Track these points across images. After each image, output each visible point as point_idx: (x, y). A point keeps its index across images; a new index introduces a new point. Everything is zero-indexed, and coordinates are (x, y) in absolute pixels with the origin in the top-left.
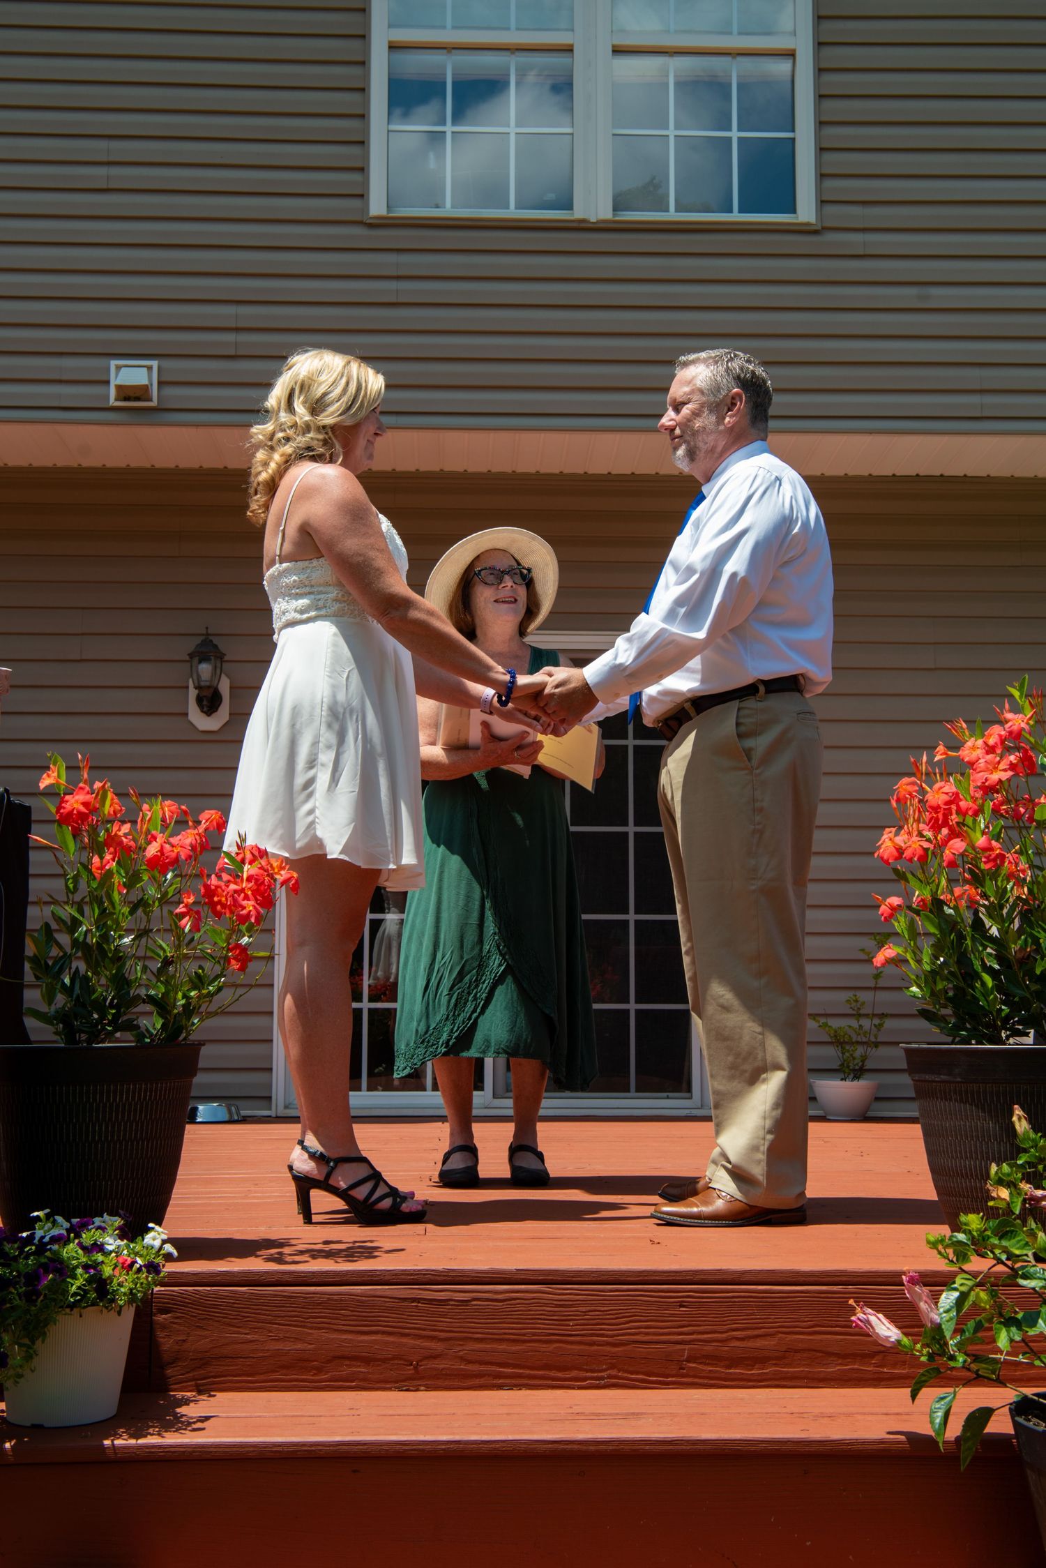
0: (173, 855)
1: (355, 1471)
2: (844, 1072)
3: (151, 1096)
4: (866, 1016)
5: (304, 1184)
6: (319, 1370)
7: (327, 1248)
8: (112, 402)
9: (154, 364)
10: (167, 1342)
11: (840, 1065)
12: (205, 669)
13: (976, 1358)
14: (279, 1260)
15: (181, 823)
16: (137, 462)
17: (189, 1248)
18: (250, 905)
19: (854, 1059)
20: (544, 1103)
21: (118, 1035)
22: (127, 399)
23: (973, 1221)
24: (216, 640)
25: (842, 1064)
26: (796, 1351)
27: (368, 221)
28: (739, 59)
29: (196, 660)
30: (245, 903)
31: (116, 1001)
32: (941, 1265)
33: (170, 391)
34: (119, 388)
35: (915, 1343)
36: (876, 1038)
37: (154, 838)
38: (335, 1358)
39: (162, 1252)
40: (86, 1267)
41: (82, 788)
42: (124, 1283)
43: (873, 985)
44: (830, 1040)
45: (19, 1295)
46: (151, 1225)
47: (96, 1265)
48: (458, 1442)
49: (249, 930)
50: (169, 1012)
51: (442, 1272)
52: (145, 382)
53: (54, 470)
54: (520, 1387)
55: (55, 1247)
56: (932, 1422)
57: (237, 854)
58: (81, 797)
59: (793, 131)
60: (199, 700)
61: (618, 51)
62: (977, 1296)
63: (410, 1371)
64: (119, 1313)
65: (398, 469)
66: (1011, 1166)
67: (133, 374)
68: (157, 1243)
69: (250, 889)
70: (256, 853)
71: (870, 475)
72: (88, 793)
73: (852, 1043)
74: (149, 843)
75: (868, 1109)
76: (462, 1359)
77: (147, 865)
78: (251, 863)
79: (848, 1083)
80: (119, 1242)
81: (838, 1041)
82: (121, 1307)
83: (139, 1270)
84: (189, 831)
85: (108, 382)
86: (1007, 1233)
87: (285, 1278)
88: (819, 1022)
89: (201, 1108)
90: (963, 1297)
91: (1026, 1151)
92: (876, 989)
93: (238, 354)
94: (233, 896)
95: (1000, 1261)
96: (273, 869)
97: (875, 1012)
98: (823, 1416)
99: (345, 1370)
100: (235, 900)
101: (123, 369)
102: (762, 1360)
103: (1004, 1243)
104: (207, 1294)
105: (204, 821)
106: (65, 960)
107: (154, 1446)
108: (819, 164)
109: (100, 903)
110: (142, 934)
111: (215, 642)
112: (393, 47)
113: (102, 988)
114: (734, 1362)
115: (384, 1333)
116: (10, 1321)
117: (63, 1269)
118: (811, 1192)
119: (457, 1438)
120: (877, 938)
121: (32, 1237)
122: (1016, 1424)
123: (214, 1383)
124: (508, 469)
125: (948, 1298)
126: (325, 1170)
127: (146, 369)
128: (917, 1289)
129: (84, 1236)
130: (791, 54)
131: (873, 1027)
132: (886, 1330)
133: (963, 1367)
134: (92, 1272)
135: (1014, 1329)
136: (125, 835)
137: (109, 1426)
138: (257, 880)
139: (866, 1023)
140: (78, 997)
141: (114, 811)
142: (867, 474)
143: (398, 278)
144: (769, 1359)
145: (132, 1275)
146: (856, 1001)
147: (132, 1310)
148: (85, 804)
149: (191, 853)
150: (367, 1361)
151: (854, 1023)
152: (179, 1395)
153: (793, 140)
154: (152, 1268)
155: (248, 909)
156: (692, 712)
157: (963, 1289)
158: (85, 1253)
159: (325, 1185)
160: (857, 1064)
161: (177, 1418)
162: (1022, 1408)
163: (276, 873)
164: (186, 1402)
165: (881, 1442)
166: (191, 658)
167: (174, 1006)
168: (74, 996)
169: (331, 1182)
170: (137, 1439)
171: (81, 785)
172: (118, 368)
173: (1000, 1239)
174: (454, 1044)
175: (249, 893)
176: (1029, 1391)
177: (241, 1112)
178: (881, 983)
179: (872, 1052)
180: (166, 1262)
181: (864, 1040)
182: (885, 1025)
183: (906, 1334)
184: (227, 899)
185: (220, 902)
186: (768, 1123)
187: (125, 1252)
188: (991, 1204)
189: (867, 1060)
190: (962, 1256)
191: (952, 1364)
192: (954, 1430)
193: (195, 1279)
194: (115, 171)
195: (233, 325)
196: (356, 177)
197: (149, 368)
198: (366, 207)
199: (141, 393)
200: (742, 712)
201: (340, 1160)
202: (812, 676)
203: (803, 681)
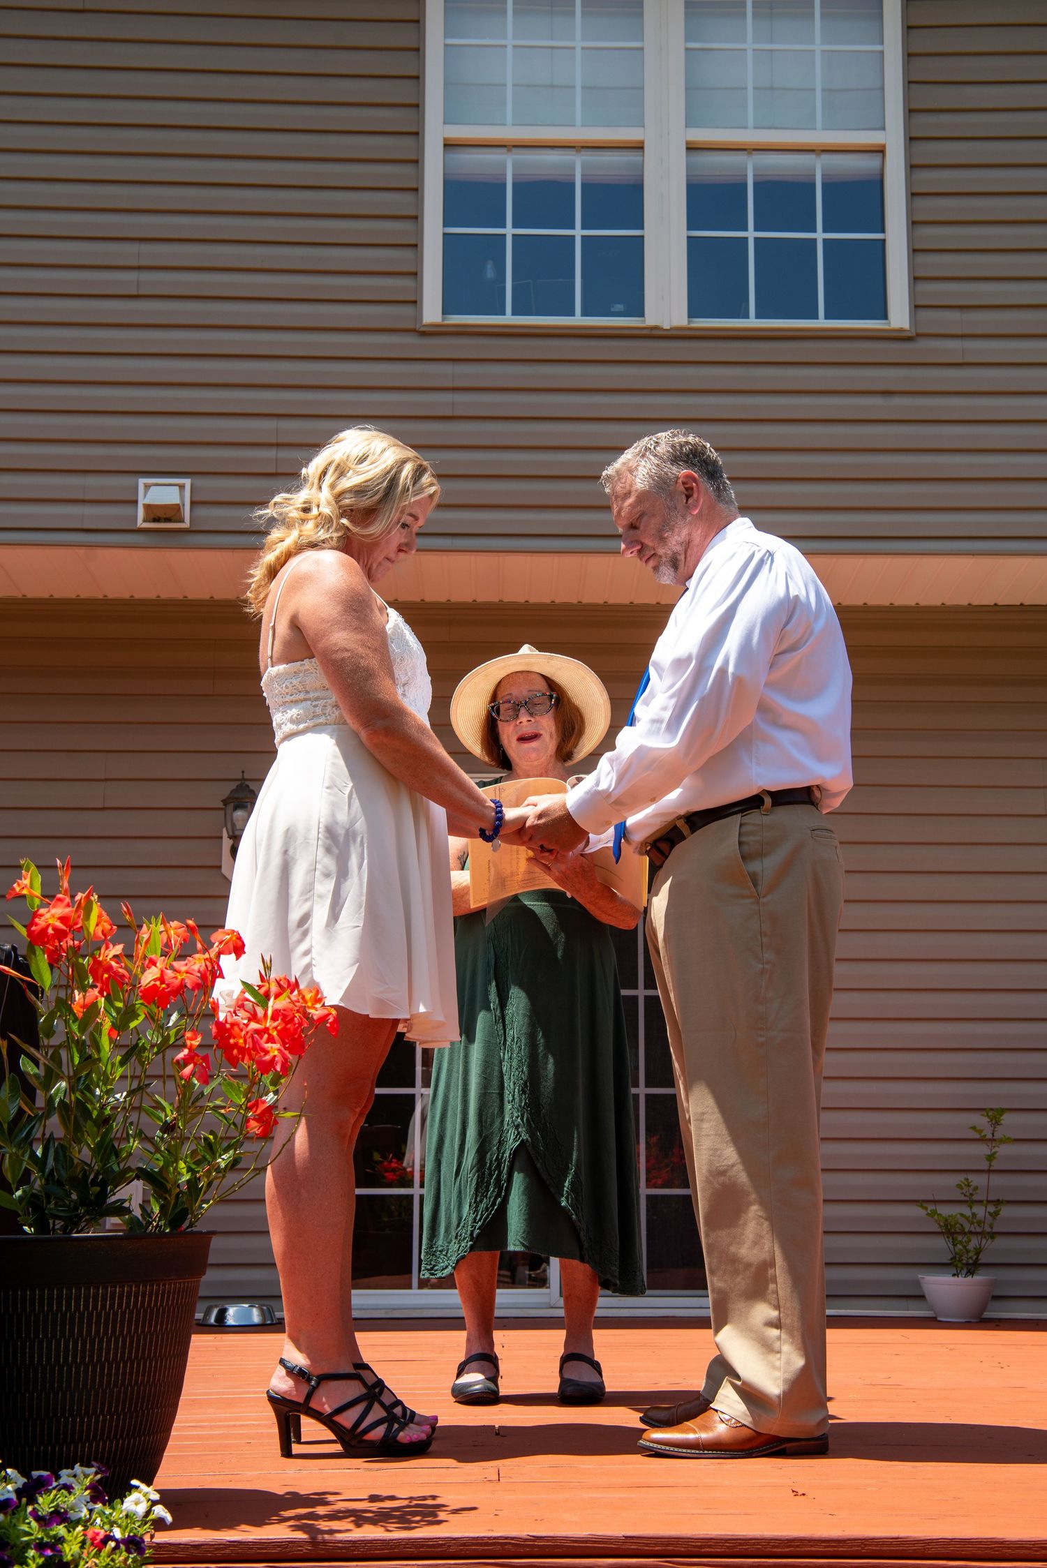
0: (177, 982)
2: (956, 1267)
3: (143, 1302)
4: (980, 1202)
8: (140, 523)
9: (187, 482)
11: (951, 1259)
12: (240, 817)
16: (168, 592)
18: (274, 1049)
19: (968, 1251)
20: (601, 1301)
21: (104, 1221)
24: (252, 785)
25: (954, 1258)
27: (422, 329)
28: (825, 157)
29: (231, 806)
30: (268, 1046)
31: (101, 1177)
33: (202, 512)
34: (148, 507)
36: (992, 1228)
37: (153, 963)
39: (151, 1517)
40: (41, 1546)
41: (60, 900)
43: (986, 1168)
44: (939, 1230)
46: (134, 1482)
47: (55, 1543)
49: (275, 1082)
50: (170, 1191)
51: (526, 1540)
52: (176, 500)
53: (77, 602)
57: (260, 987)
58: (59, 911)
59: (883, 231)
61: (692, 148)
65: (454, 600)
67: (163, 493)
68: (141, 1509)
69: (275, 1028)
70: (285, 985)
71: (969, 604)
72: (68, 905)
73: (963, 1233)
74: (146, 969)
75: (984, 1310)
77: (142, 998)
78: (277, 996)
79: (960, 1279)
80: (90, 1507)
81: (949, 1230)
83: (116, 1548)
84: (197, 956)
85: (136, 502)
88: (926, 1209)
89: (231, 1312)
92: (989, 1171)
93: (279, 471)
94: (252, 1037)
96: (305, 1001)
97: (989, 1199)
100: (255, 1042)
101: (152, 488)
105: (217, 944)
108: (913, 266)
109: (83, 1049)
110: (137, 1090)
111: (251, 787)
112: (449, 145)
113: (84, 1159)
117: (7, 1551)
120: (990, 1114)
124: (573, 599)
126: (305, 1389)
127: (177, 488)
129: (40, 1500)
130: (880, 151)
131: (987, 1213)
134: (49, 1553)
136: (116, 961)
138: (285, 1016)
139: (979, 1211)
140: (52, 1171)
141: (103, 932)
142: (966, 604)
143: (454, 389)
145: (105, 1556)
146: (969, 1186)
148: (63, 919)
149: (200, 981)
151: (966, 1211)
153: (884, 241)
154: (135, 1542)
155: (272, 1054)
156: (685, 830)
158: (40, 1526)
160: (971, 1258)
163: (309, 1007)
166: (225, 805)
167: (176, 1183)
168: (47, 1170)
169: (314, 1404)
171: (60, 896)
172: (147, 487)
174: (479, 1235)
175: (275, 1033)
177: (276, 1313)
178: (995, 1166)
179: (987, 1244)
180: (155, 1531)
181: (979, 1230)
182: (1001, 1213)
184: (245, 1042)
185: (236, 1045)
187: (98, 1520)
189: (982, 1253)
193: (196, 1553)
194: (146, 276)
195: (274, 440)
196: (408, 282)
197: (182, 487)
198: (419, 314)
199: (172, 514)
200: (744, 829)
201: (324, 1378)
202: (828, 786)
203: (817, 794)
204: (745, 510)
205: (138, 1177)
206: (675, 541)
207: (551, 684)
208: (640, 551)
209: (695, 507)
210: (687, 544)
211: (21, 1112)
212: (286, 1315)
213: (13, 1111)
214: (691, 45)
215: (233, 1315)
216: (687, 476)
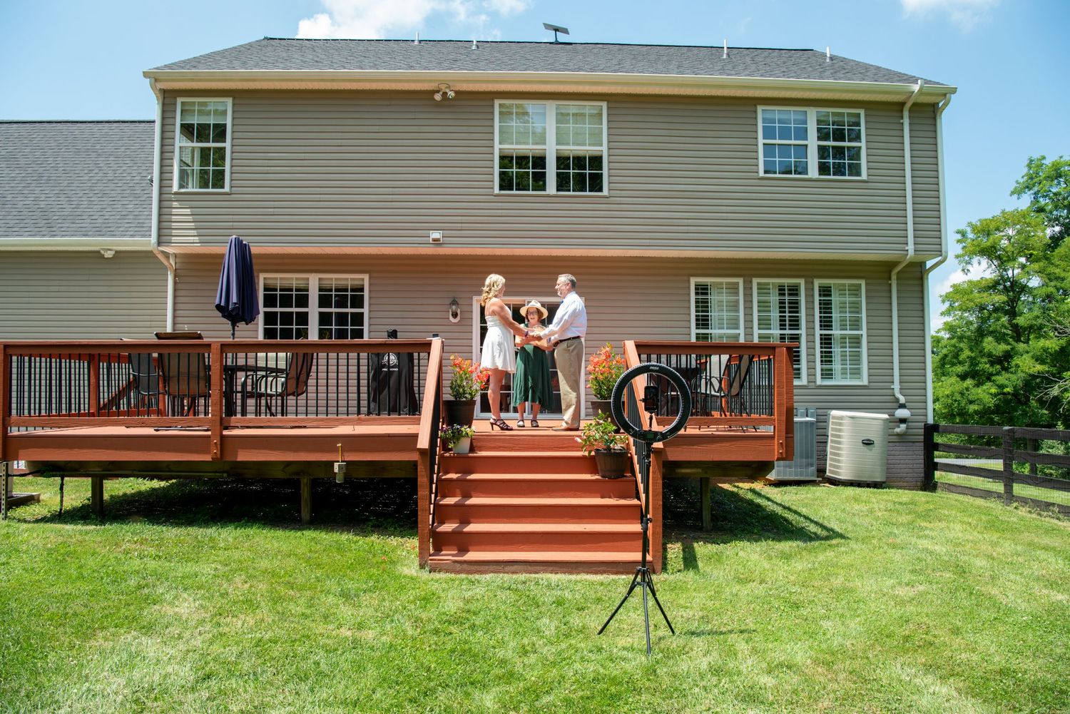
5: (492, 424)
6: (497, 449)
8: (431, 242)
12: (454, 307)
17: (475, 432)
22: (435, 241)
24: (456, 300)
27: (494, 195)
28: (589, 152)
29: (452, 305)
31: (463, 393)
33: (444, 239)
34: (432, 238)
40: (464, 431)
42: (468, 434)
52: (439, 237)
54: (527, 451)
55: (461, 429)
60: (452, 315)
61: (557, 150)
63: (511, 449)
64: (469, 438)
67: (436, 235)
68: (472, 430)
85: (430, 237)
87: (491, 436)
93: (462, 229)
99: (501, 449)
104: (480, 437)
106: (456, 387)
107: (474, 455)
108: (609, 180)
112: (500, 149)
115: (507, 443)
123: (484, 448)
126: (495, 421)
130: (602, 151)
132: (579, 440)
137: (468, 453)
143: (502, 209)
150: (505, 448)
152: (477, 449)
153: (602, 173)
154: (472, 433)
159: (495, 424)
161: (477, 452)
170: (471, 454)
172: (432, 233)
183: (582, 441)
186: (572, 414)
187: (468, 430)
195: (460, 221)
196: (491, 183)
197: (440, 233)
198: (494, 192)
199: (438, 240)
200: (568, 343)
201: (498, 420)
202: (581, 337)
214: (558, 125)
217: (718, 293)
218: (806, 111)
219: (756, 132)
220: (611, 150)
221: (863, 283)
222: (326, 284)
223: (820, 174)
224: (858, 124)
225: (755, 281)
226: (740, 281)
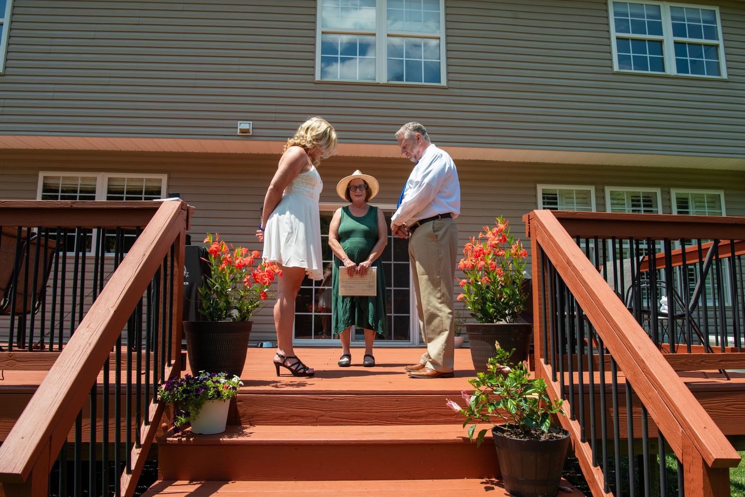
0: (244, 264)
1: (296, 449)
3: (236, 337)
5: (278, 365)
6: (287, 419)
7: (291, 383)
8: (238, 134)
9: (251, 122)
10: (241, 410)
13: (483, 415)
14: (276, 386)
15: (246, 256)
17: (247, 383)
18: (267, 279)
21: (227, 318)
22: (243, 133)
23: (481, 375)
26: (432, 414)
27: (315, 82)
28: (424, 39)
30: (265, 278)
31: (226, 308)
32: (472, 388)
33: (255, 131)
34: (240, 129)
35: (465, 411)
37: (238, 259)
38: (292, 416)
39: (238, 384)
40: (214, 388)
42: (225, 393)
43: (463, 309)
45: (194, 395)
46: (234, 375)
47: (217, 387)
48: (327, 441)
49: (266, 287)
50: (242, 312)
51: (325, 391)
52: (248, 128)
54: (348, 425)
55: (205, 381)
56: (469, 434)
58: (216, 245)
59: (439, 60)
61: (389, 35)
62: (482, 397)
63: (315, 420)
64: (224, 401)
66: (494, 359)
67: (245, 125)
68: (236, 381)
69: (267, 274)
72: (218, 245)
74: (236, 260)
75: (461, 345)
76: (330, 416)
77: (236, 266)
78: (268, 267)
80: (225, 381)
82: (225, 400)
83: (230, 389)
84: (249, 257)
85: (237, 128)
86: (491, 378)
87: (276, 392)
89: (264, 343)
90: (478, 397)
91: (498, 354)
93: (276, 120)
94: (261, 276)
95: (489, 387)
97: (463, 317)
98: (438, 433)
99: (295, 419)
100: (262, 278)
101: (242, 124)
102: (421, 417)
103: (490, 381)
104: (253, 396)
105: (253, 255)
107: (235, 441)
108: (447, 69)
109: (221, 278)
110: (234, 288)
112: (323, 33)
113: (222, 304)
114: (412, 417)
115: (307, 409)
116: (191, 403)
117: (207, 388)
118: (455, 369)
119: (327, 440)
121: (198, 378)
122: (493, 434)
123: (255, 423)
125: (473, 398)
126: (283, 360)
127: (248, 124)
128: (465, 395)
129: (214, 378)
130: (439, 38)
131: (463, 321)
132: (456, 407)
133: (479, 418)
134: (216, 389)
135: (492, 406)
136: (229, 258)
137: (222, 434)
138: (269, 272)
141: (226, 250)
143: (324, 99)
144: (423, 416)
145: (228, 390)
147: (229, 400)
148: (217, 248)
149: (249, 264)
150: (302, 417)
152: (245, 426)
153: (440, 62)
154: (234, 388)
157: (478, 395)
158: (214, 383)
159: (284, 365)
161: (243, 432)
162: (496, 429)
163: (275, 270)
164: (247, 428)
165: (454, 440)
167: (244, 310)
168: (213, 306)
169: (285, 364)
170: (230, 438)
171: (216, 242)
172: (240, 124)
173: (489, 380)
175: (267, 276)
176: (498, 425)
179: (462, 328)
180: (240, 386)
181: (460, 325)
182: (466, 320)
183: (463, 409)
184: (259, 277)
185: (257, 278)
186: (444, 347)
187: (226, 383)
188: (488, 370)
189: (461, 331)
190: (478, 385)
191: (475, 417)
192: (475, 436)
193: (249, 392)
194: (241, 67)
195: (274, 111)
196: (311, 69)
197: (250, 124)
198: (315, 78)
199: (246, 131)
200: (435, 224)
201: (288, 358)
202: (454, 213)
203: (451, 215)
204: (432, 142)
205: (235, 309)
206: (415, 151)
207: (365, 183)
208: (406, 154)
209: (420, 142)
210: (418, 152)
211: (207, 293)
212: (278, 345)
213: (205, 292)
214: (389, 9)
215: (265, 344)
216: (418, 135)
217: (567, 203)
218: (659, 6)
219: (608, 24)
220: (449, 38)
221: (722, 193)
222: (117, 184)
223: (678, 72)
224: (714, 22)
225: (608, 190)
226: (592, 189)
